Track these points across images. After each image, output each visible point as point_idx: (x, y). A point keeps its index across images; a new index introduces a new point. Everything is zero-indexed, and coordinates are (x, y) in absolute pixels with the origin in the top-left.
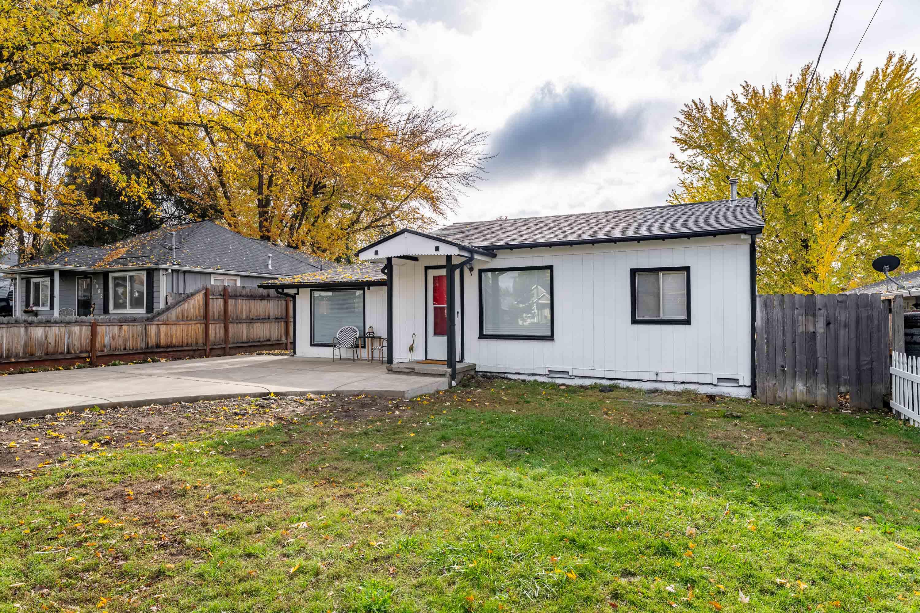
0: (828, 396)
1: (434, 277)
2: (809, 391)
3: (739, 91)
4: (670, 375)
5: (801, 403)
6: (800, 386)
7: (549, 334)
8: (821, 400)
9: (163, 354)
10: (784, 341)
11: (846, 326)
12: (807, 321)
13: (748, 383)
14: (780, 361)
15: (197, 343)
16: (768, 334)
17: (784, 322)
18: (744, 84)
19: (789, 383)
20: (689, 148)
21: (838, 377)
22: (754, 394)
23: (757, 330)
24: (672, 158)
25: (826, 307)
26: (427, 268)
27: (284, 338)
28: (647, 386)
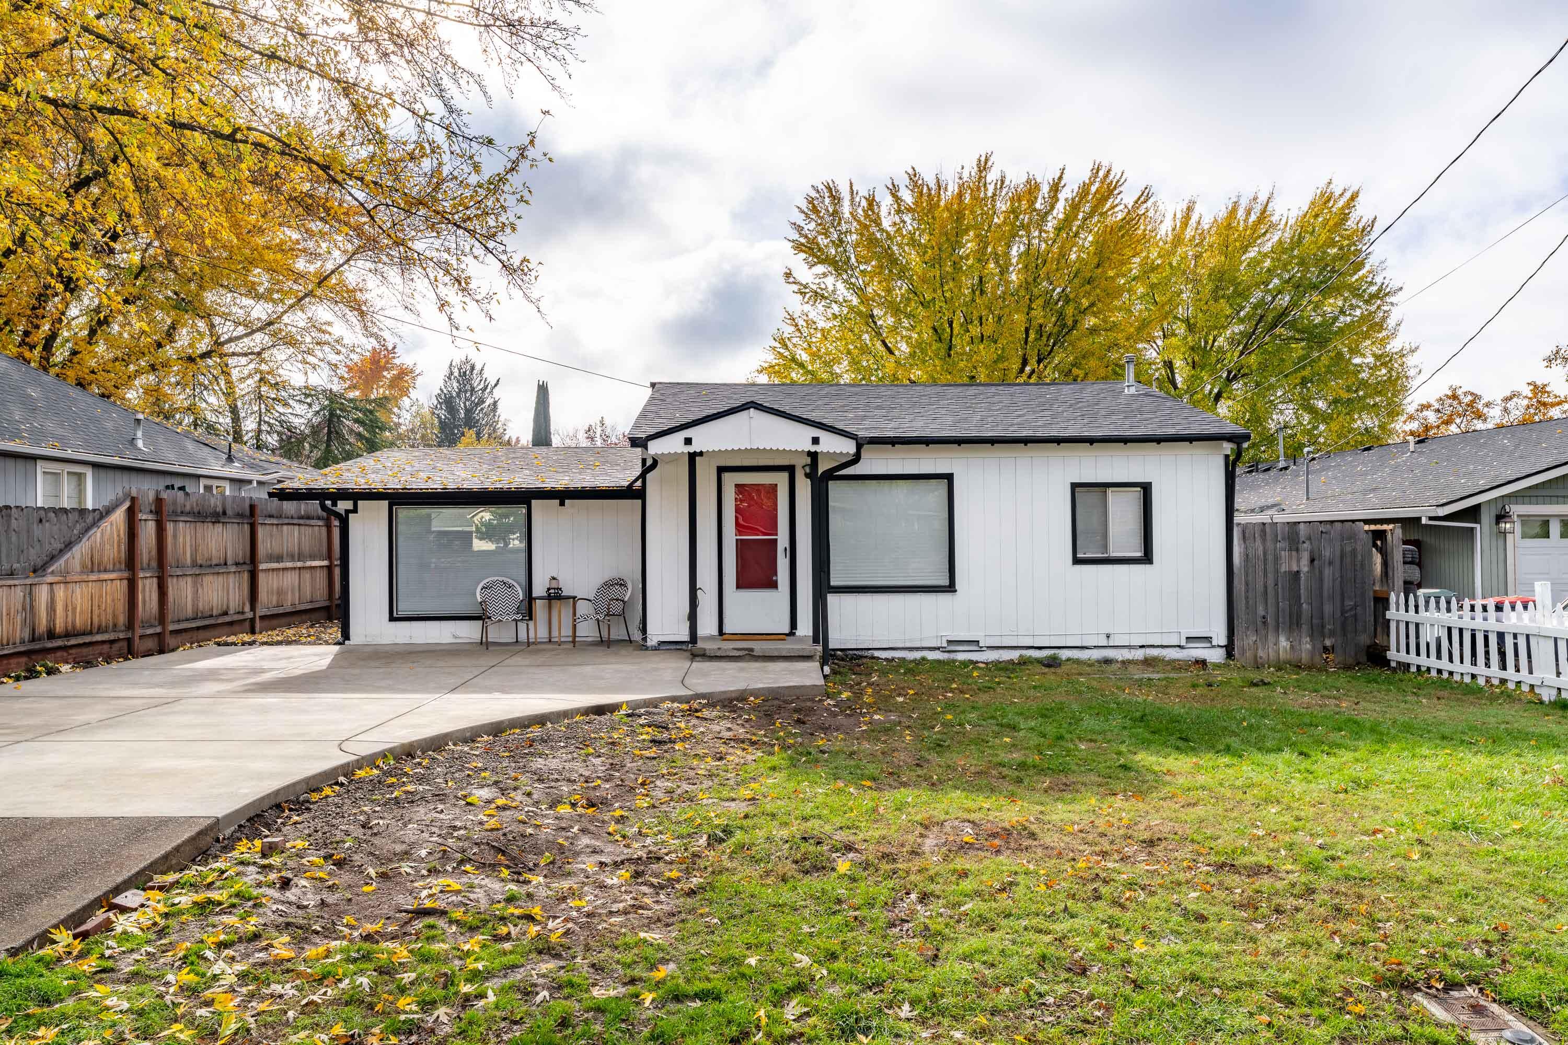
0: (1312, 653)
1: (737, 486)
2: (1292, 647)
3: (903, 181)
4: (1127, 637)
5: (1285, 663)
6: (1284, 643)
7: (946, 582)
8: (1305, 657)
9: (59, 654)
10: (1266, 587)
11: (1330, 563)
12: (1290, 557)
13: (1223, 641)
14: (1261, 611)
15: (115, 625)
16: (1247, 575)
17: (1265, 560)
18: (911, 171)
19: (1271, 638)
20: (819, 263)
21: (1323, 627)
22: (1230, 654)
23: (1235, 570)
24: (788, 275)
25: (1310, 539)
26: (721, 470)
27: (247, 608)
28: (1096, 655)
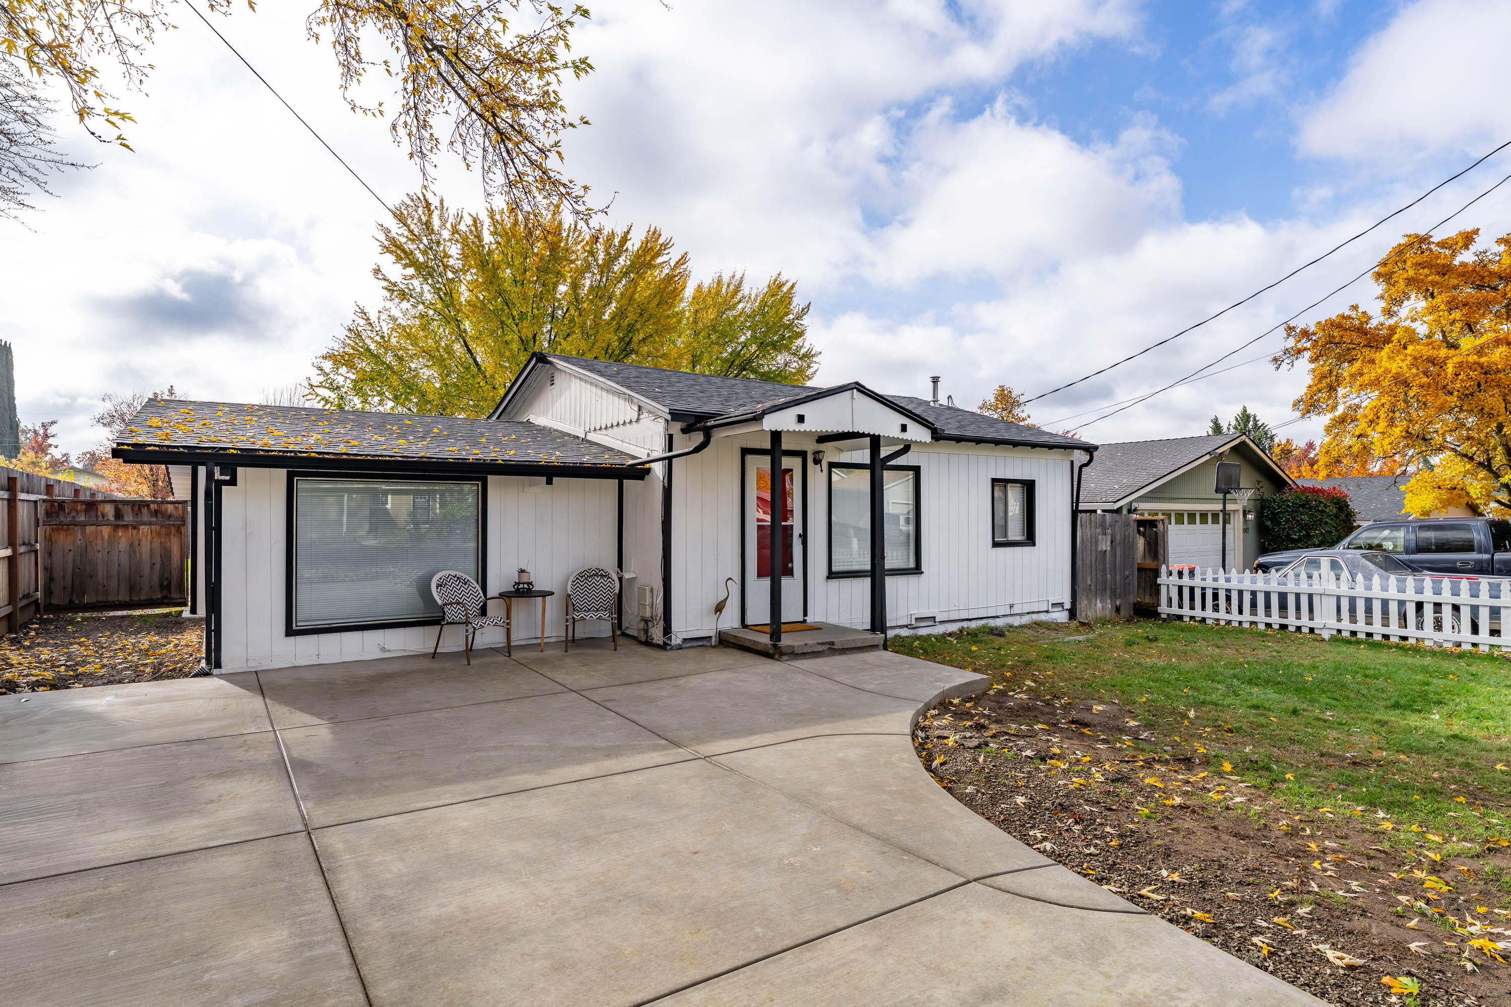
0: (1111, 611)
1: (758, 469)
2: (1102, 608)
4: (1021, 606)
6: (1099, 604)
7: (914, 564)
8: (1108, 615)
10: (1092, 563)
12: (1102, 540)
13: (1069, 606)
14: (1089, 582)
16: (1082, 553)
17: (1091, 543)
19: (1093, 601)
21: (1116, 591)
22: (1072, 615)
23: (1078, 550)
24: (377, 271)
25: (1110, 525)
26: (745, 452)
